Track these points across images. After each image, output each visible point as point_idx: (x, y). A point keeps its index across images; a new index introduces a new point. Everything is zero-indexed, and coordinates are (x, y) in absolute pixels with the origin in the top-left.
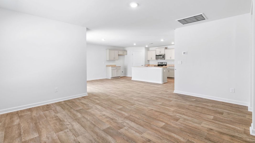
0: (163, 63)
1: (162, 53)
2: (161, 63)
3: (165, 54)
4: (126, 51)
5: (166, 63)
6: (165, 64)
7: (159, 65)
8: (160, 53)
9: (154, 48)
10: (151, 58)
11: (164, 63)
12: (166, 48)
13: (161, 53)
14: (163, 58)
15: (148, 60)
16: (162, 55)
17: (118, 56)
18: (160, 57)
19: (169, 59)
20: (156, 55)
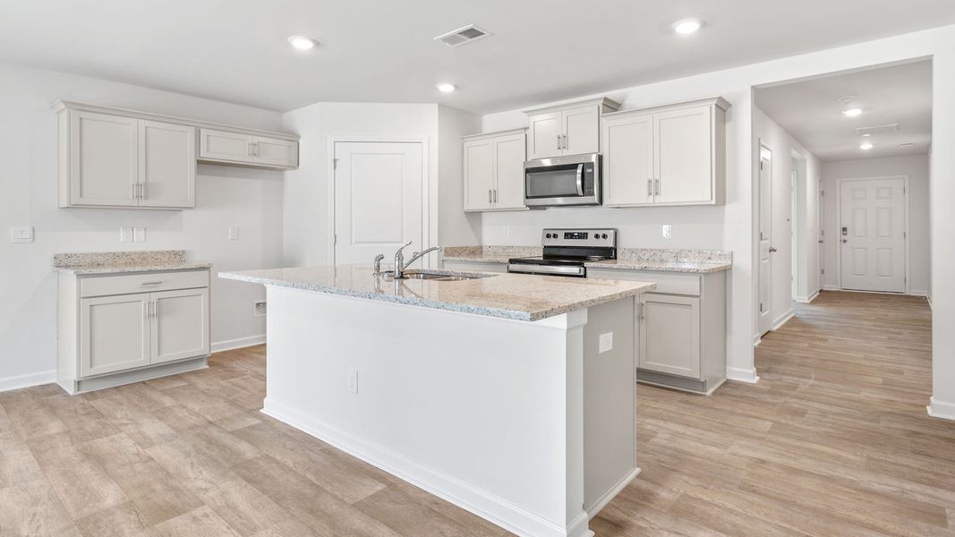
0: (583, 236)
1: (581, 147)
2: (569, 236)
3: (600, 158)
4: (292, 137)
5: (611, 234)
6: (601, 243)
7: (553, 256)
8: (559, 153)
9: (515, 117)
10: (493, 196)
11: (591, 234)
12: (612, 106)
13: (565, 153)
14: (586, 189)
15: (468, 207)
16: (575, 166)
17: (199, 172)
18: (560, 181)
19: (641, 197)
20: (528, 171)
